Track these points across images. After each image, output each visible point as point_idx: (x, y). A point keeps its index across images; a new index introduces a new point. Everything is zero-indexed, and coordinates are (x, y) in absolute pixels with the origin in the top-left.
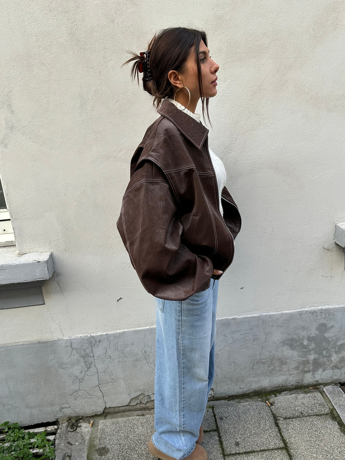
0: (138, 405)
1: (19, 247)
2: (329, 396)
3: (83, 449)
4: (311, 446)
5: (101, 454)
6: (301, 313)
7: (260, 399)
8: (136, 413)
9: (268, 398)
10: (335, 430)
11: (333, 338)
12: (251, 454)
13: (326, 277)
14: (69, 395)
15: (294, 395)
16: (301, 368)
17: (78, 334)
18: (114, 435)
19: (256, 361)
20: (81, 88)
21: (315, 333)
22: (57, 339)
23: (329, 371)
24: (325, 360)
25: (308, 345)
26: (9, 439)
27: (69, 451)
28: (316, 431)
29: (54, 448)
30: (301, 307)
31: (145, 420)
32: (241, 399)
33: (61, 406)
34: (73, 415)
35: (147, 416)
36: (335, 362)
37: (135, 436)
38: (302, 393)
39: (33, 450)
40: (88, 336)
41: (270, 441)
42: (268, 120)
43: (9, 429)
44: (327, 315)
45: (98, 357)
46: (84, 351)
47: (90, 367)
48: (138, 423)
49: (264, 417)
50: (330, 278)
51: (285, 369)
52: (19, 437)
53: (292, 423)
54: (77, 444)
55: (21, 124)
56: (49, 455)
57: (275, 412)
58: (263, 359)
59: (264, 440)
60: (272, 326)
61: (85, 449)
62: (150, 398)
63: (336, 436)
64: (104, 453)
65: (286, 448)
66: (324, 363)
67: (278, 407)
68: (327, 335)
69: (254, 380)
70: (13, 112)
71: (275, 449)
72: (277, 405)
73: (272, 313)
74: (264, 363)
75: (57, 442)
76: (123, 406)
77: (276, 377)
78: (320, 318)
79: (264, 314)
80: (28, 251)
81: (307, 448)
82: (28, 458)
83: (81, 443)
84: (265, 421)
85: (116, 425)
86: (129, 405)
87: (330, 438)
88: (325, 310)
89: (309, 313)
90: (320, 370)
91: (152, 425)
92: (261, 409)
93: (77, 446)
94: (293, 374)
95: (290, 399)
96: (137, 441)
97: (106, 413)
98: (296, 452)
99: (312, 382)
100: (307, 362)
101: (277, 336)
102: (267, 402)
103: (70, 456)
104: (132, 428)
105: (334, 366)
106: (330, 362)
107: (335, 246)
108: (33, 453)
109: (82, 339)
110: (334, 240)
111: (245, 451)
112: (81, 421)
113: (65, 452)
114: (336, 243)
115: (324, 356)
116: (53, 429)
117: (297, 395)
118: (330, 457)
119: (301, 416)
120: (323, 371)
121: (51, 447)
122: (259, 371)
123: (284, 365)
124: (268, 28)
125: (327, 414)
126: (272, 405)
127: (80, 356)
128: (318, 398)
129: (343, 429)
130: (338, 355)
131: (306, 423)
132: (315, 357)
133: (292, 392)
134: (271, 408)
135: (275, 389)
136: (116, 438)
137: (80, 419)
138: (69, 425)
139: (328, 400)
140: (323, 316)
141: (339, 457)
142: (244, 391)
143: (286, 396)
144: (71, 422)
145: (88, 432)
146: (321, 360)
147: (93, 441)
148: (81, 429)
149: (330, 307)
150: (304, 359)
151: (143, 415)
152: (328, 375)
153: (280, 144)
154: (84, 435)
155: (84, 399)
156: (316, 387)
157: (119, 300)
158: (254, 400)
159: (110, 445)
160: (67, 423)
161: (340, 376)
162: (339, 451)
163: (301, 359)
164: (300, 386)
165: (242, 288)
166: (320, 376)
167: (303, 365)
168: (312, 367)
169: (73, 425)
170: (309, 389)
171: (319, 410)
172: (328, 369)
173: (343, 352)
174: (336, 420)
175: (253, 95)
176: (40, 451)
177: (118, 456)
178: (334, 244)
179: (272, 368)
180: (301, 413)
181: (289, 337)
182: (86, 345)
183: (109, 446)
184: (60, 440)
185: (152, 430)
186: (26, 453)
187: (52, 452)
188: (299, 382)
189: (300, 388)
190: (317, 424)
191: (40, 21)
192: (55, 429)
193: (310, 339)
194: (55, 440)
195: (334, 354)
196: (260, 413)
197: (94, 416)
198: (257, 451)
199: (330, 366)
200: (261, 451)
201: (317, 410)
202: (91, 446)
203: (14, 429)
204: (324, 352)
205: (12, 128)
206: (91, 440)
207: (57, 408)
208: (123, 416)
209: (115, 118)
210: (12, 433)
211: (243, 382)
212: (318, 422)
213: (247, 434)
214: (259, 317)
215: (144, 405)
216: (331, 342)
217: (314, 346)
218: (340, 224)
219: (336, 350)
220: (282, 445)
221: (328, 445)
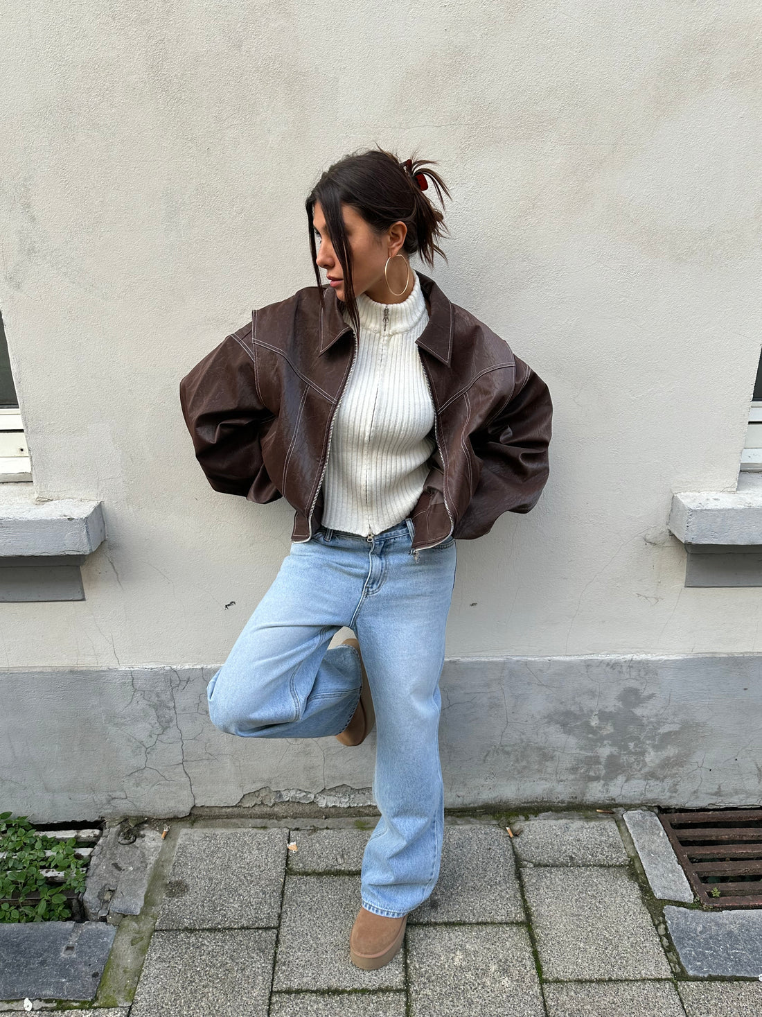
0: (257, 808)
1: (38, 487)
2: (631, 831)
3: (141, 880)
4: (577, 926)
5: (172, 894)
6: (589, 663)
7: (494, 822)
8: (252, 822)
9: (512, 821)
10: (631, 900)
11: (652, 719)
12: (456, 928)
13: (646, 598)
14: (127, 776)
15: (563, 821)
16: (582, 771)
17: (147, 663)
18: (202, 860)
19: (493, 747)
20: (170, 179)
21: (615, 705)
22: (106, 669)
23: (639, 781)
24: (632, 759)
25: (599, 728)
26: (5, 845)
27: (112, 881)
28: (593, 896)
29: (87, 872)
30: (591, 652)
31: (266, 838)
32: (458, 817)
33: (110, 794)
34: (133, 813)
35: (273, 830)
36: (653, 765)
37: (241, 868)
38: (580, 819)
39: (47, 872)
40: (166, 668)
41: (500, 906)
42: (548, 271)
43: (9, 826)
44: (642, 673)
45: (183, 711)
46: (158, 696)
47: (167, 728)
48: (252, 843)
49: (497, 858)
50: (653, 601)
51: (549, 770)
52: (25, 844)
53: (548, 875)
54: (131, 869)
55: (48, 245)
56: (74, 884)
57: (519, 851)
58: (506, 746)
59: (488, 903)
60: (529, 684)
61: (144, 881)
62: (281, 796)
63: (631, 913)
64: (179, 893)
65: (528, 923)
66: (630, 766)
67: (527, 842)
68: (638, 712)
69: (485, 783)
70: (33, 219)
71: (507, 923)
72: (527, 837)
73: (529, 659)
74: (508, 753)
75: (94, 861)
76: (228, 807)
77: (532, 783)
78: (628, 676)
79: (515, 659)
80: (55, 495)
81: (569, 928)
82: (36, 886)
83: (138, 868)
84: (498, 866)
85: (210, 842)
86: (240, 806)
87: (619, 915)
88: (639, 662)
89: (605, 666)
90: (621, 779)
91: (278, 850)
92: (494, 842)
93: (130, 873)
94: (564, 781)
95: (554, 827)
96: (245, 877)
97: (194, 817)
98: (545, 934)
99: (602, 799)
100: (595, 760)
101: (538, 704)
102: (507, 828)
103: (113, 891)
104: (239, 850)
105: (648, 773)
106: (641, 765)
107: (669, 538)
108: (46, 877)
109: (155, 673)
110: (667, 524)
111: (446, 919)
112: (146, 825)
113: (106, 882)
114: (670, 532)
115: (630, 753)
116: (92, 835)
117: (569, 821)
118: (610, 952)
119: (571, 863)
120: (626, 781)
121: (81, 869)
122: (497, 767)
123: (548, 761)
124: (558, 79)
125: (621, 866)
126: (516, 835)
127: (149, 705)
128: (610, 833)
129: (647, 900)
130: (659, 753)
131: (576, 878)
132: (611, 752)
133: (560, 815)
134: (513, 841)
135: (528, 805)
136: (206, 867)
137: (146, 822)
138: (121, 831)
139: (628, 839)
140: (634, 674)
141: (628, 955)
142: (465, 802)
143: (546, 821)
144: (127, 825)
145: (156, 848)
146: (624, 759)
147: (162, 866)
148: (143, 841)
149: (650, 657)
150: (589, 754)
151: (265, 828)
152: (636, 790)
153: (569, 322)
154: (146, 853)
155: (153, 786)
156: (609, 809)
157: (229, 605)
158: (483, 822)
159: (192, 879)
160: (119, 826)
161: (661, 794)
162: (632, 943)
163: (582, 752)
164: (577, 805)
165: (472, 605)
166: (619, 789)
167: (587, 764)
168: (604, 771)
169: (129, 832)
170: (594, 813)
171: (607, 856)
172: (636, 779)
173: (669, 747)
174: (637, 880)
175: (520, 216)
176: (60, 875)
177: (203, 902)
178: (668, 534)
179: (524, 763)
180: (571, 858)
181: (562, 708)
182: (161, 686)
183: (189, 881)
184: (100, 858)
185: (276, 858)
186: (33, 876)
187: (81, 880)
188: (576, 798)
189: (577, 808)
190: (598, 883)
191: (91, 37)
192: (95, 836)
193: (604, 716)
194: (90, 856)
195: (650, 750)
196: (490, 849)
197: (172, 819)
198: (471, 924)
199: (642, 772)
200: (478, 924)
201: (604, 855)
202: (156, 877)
203: (19, 828)
204: (630, 744)
205: (31, 251)
206: (159, 864)
207: (103, 797)
208: (226, 826)
209: (234, 244)
210: (12, 834)
211: (465, 785)
212: (601, 880)
213: (458, 888)
214: (504, 663)
215: (268, 809)
216: (647, 726)
217: (612, 731)
218: (682, 493)
219: (656, 743)
220: (521, 917)
221: (612, 927)
